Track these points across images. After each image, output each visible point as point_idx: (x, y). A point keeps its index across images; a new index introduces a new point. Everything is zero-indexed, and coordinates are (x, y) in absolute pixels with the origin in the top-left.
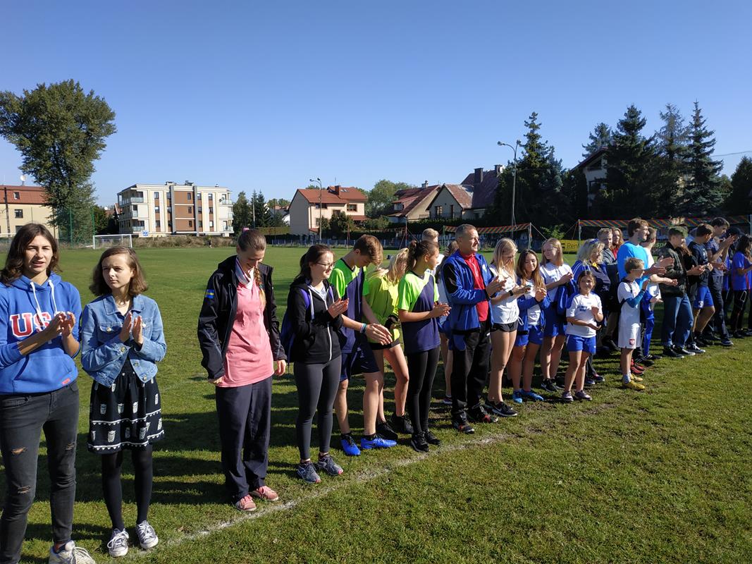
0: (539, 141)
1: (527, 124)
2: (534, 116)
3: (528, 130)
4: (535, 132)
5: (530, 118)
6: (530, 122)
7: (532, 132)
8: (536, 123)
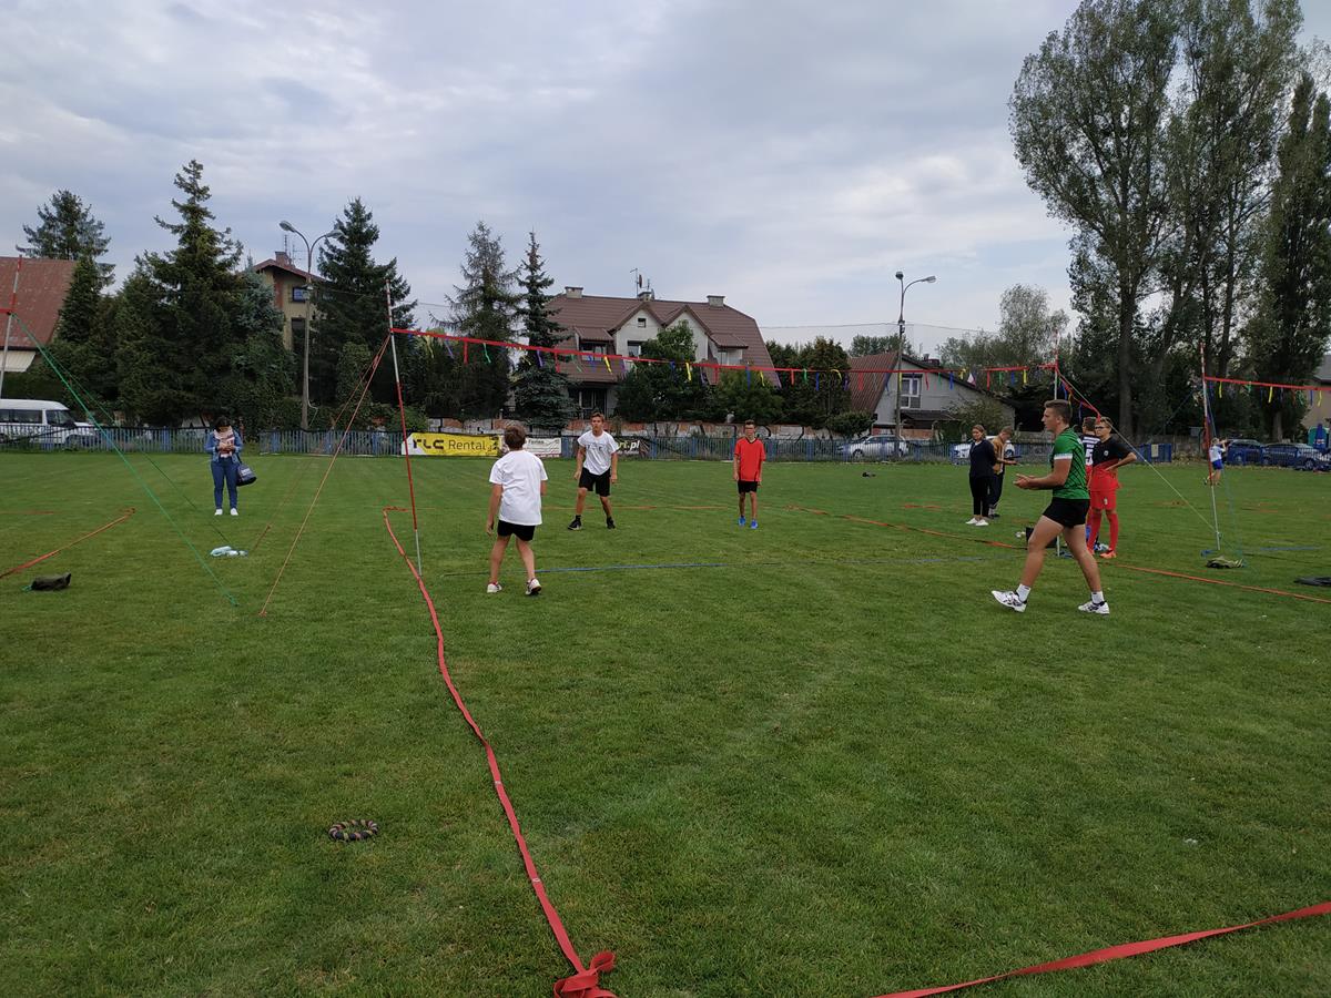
0: (208, 223)
1: (181, 183)
2: (196, 168)
3: (184, 198)
4: (202, 204)
5: (188, 171)
6: (187, 177)
7: (191, 201)
8: (201, 184)
